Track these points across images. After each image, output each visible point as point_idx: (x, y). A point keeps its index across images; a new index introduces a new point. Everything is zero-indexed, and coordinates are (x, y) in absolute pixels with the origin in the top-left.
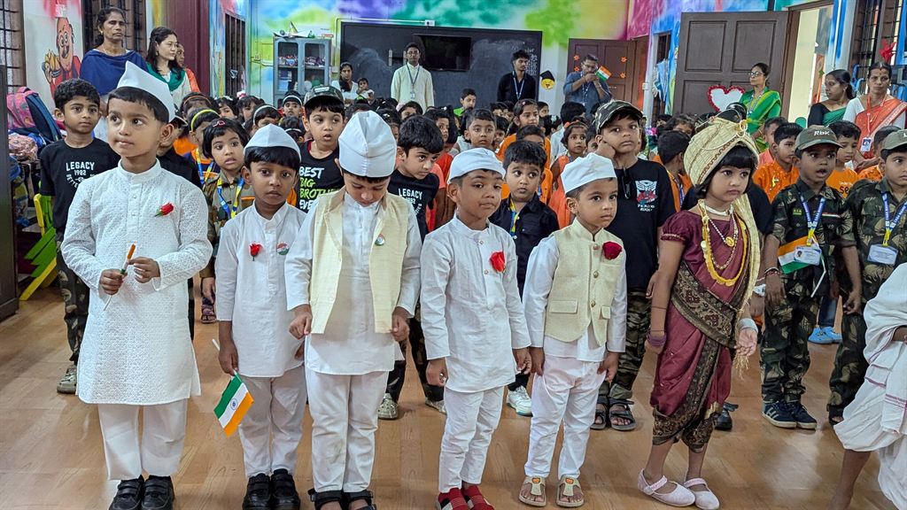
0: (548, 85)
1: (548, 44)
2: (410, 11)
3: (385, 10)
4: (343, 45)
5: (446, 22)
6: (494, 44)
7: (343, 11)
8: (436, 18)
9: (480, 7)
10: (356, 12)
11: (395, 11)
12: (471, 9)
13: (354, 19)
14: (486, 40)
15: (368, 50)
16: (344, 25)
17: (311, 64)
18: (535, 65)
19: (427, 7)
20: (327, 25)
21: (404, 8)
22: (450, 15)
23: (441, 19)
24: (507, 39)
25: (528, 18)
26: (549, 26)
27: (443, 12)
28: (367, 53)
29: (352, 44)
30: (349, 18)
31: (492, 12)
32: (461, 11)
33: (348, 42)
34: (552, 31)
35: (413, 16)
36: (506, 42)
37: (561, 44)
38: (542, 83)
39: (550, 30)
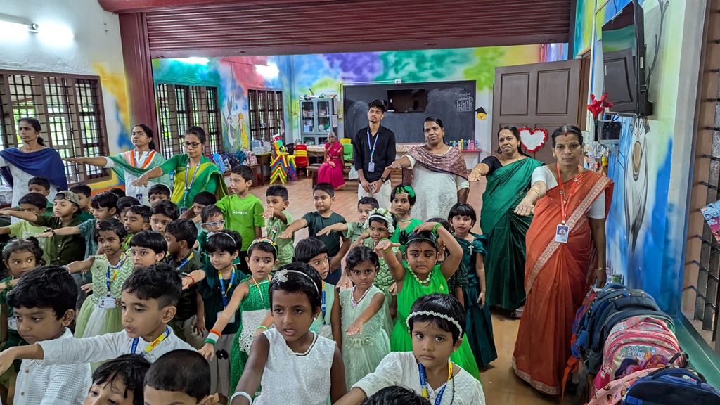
0: (481, 117)
1: (481, 89)
2: (386, 74)
3: (370, 75)
4: (345, 100)
5: (409, 80)
6: (442, 92)
7: (344, 78)
8: (403, 77)
9: (432, 68)
10: (352, 79)
11: (376, 75)
12: (426, 69)
13: (351, 83)
14: (437, 90)
15: (360, 102)
16: (345, 88)
17: (322, 115)
18: (471, 104)
19: (397, 71)
20: (335, 88)
21: (382, 73)
22: (412, 75)
23: (406, 78)
24: (451, 88)
25: (466, 72)
26: (481, 77)
27: (407, 73)
28: (361, 104)
29: (351, 99)
30: (348, 83)
31: (440, 70)
32: (419, 72)
33: (347, 98)
34: (483, 79)
35: (388, 78)
36: (450, 90)
37: (490, 88)
38: (477, 115)
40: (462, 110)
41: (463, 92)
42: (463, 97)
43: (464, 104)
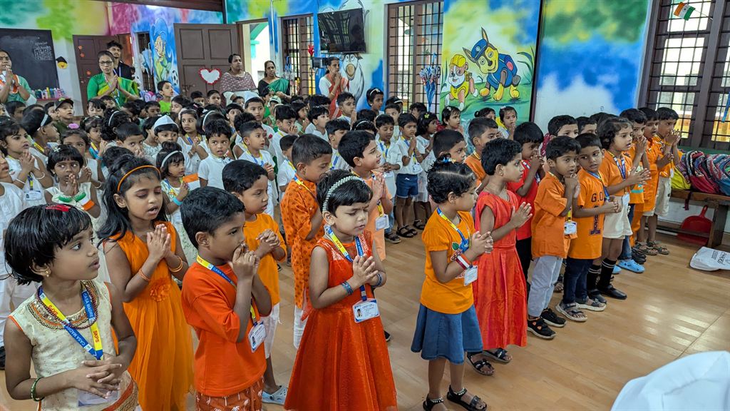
0: (63, 66)
1: (57, 39)
6: (15, 39)
14: (9, 37)
18: (50, 53)
24: (25, 36)
25: (38, 21)
31: (8, 16)
34: (58, 30)
36: (24, 38)
37: (67, 39)
38: (59, 65)
39: (56, 29)
40: (42, 59)
41: (39, 41)
42: (40, 45)
43: (42, 53)
